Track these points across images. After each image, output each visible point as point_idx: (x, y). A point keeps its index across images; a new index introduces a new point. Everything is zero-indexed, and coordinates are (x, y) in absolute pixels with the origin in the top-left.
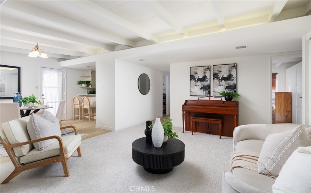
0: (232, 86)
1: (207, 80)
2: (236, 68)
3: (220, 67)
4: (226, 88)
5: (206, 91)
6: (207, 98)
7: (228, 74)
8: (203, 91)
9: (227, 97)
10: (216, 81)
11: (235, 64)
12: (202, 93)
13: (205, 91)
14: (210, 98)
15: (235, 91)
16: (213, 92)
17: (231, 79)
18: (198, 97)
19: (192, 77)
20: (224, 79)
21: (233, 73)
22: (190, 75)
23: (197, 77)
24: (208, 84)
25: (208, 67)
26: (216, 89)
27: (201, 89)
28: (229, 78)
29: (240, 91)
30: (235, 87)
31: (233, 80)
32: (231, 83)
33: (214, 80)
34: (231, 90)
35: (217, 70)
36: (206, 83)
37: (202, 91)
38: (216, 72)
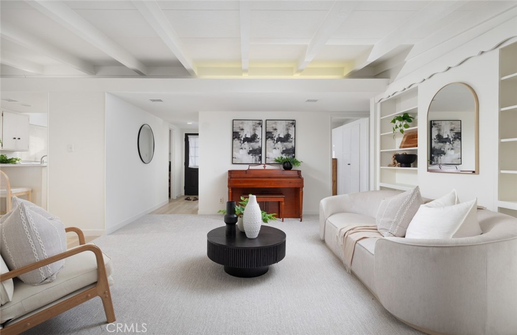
0: (289, 150)
1: (258, 140)
2: (295, 126)
3: (275, 123)
4: (283, 152)
5: (257, 157)
6: (261, 167)
7: (285, 133)
8: (252, 157)
9: (286, 164)
10: (270, 142)
11: (293, 120)
12: (251, 159)
13: (255, 156)
14: (265, 167)
15: (294, 157)
16: (266, 158)
17: (289, 140)
18: (248, 166)
19: (236, 135)
20: (280, 140)
21: (291, 132)
22: (233, 132)
23: (243, 135)
24: (259, 147)
25: (259, 122)
26: (269, 154)
27: (249, 153)
28: (287, 138)
29: (299, 156)
30: (293, 151)
31: (291, 142)
32: (289, 145)
33: (267, 141)
34: (288, 156)
35: (271, 126)
36: (256, 145)
37: (250, 156)
38: (270, 129)
